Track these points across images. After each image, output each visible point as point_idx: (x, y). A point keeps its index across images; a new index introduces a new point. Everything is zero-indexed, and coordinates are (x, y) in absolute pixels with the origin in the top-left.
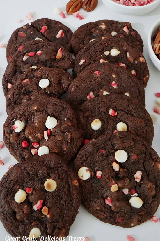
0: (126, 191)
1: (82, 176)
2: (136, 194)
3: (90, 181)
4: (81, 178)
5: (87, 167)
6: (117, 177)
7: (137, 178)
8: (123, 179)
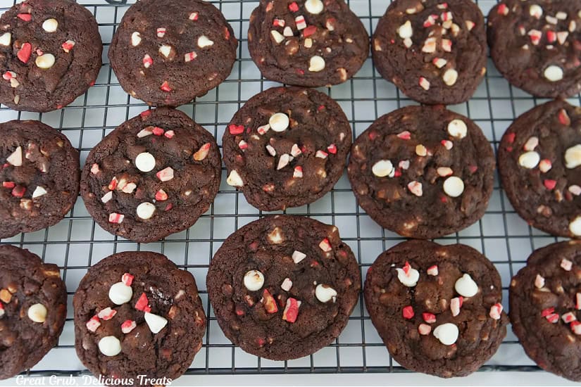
0: (405, 165)
1: (456, 124)
2: (392, 175)
3: (443, 130)
4: (455, 121)
5: (464, 138)
6: (432, 164)
7: (415, 185)
8: (426, 169)
